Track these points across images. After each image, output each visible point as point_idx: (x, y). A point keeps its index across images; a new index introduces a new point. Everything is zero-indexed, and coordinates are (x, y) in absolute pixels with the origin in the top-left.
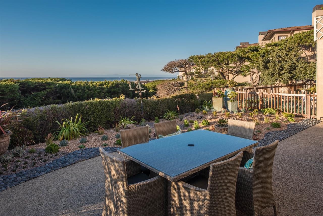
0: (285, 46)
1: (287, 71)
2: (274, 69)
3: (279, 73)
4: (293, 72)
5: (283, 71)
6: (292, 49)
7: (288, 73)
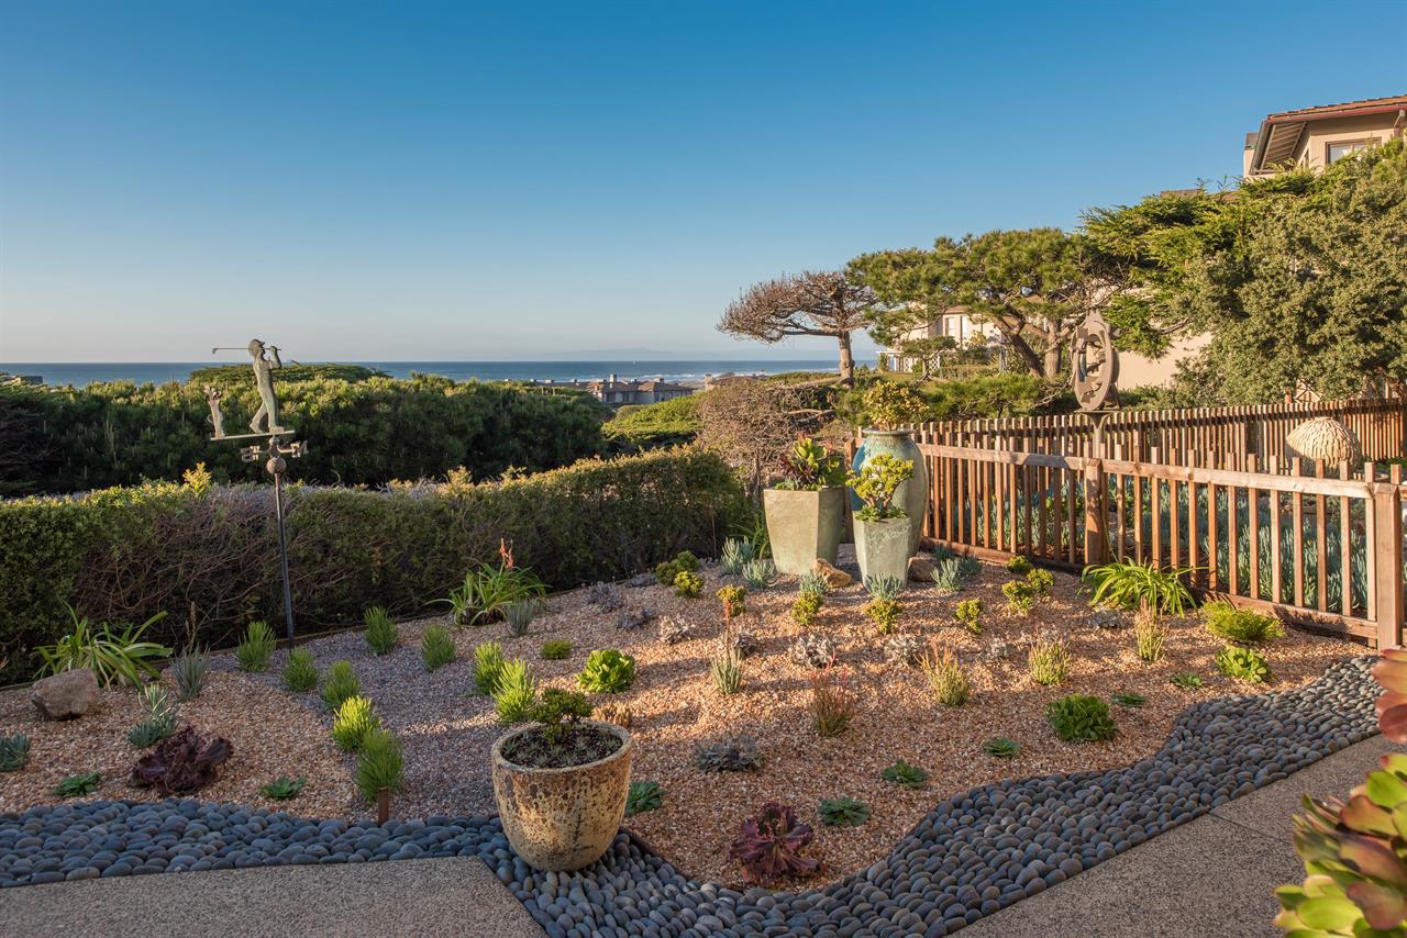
0: (1348, 191)
1: (1346, 329)
2: (1273, 315)
3: (1301, 339)
4: (1387, 333)
5: (1325, 329)
6: (1389, 205)
7: (1352, 338)
